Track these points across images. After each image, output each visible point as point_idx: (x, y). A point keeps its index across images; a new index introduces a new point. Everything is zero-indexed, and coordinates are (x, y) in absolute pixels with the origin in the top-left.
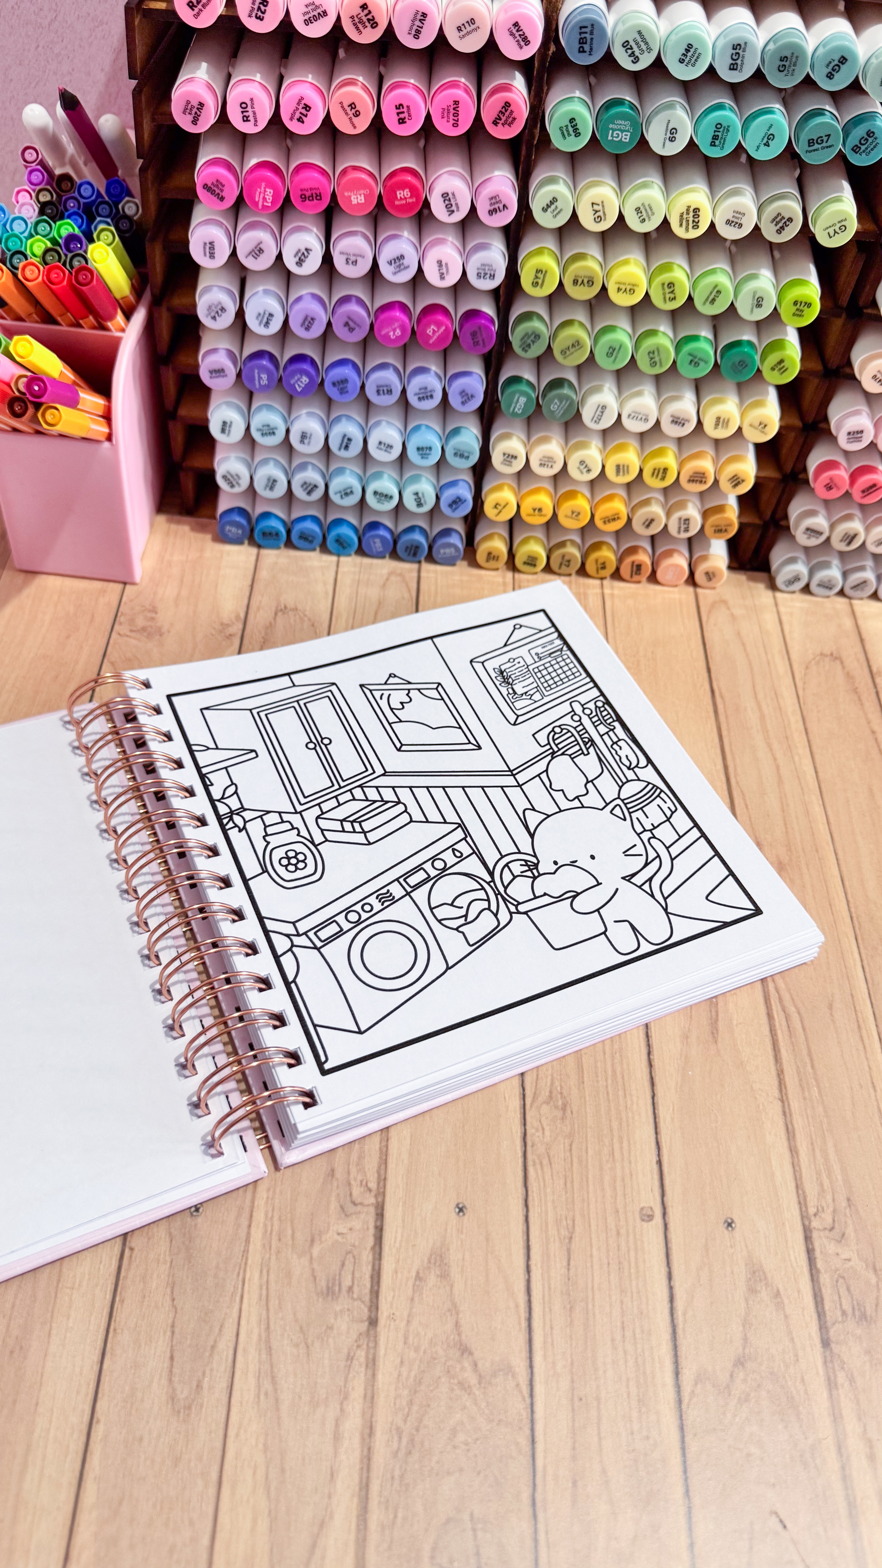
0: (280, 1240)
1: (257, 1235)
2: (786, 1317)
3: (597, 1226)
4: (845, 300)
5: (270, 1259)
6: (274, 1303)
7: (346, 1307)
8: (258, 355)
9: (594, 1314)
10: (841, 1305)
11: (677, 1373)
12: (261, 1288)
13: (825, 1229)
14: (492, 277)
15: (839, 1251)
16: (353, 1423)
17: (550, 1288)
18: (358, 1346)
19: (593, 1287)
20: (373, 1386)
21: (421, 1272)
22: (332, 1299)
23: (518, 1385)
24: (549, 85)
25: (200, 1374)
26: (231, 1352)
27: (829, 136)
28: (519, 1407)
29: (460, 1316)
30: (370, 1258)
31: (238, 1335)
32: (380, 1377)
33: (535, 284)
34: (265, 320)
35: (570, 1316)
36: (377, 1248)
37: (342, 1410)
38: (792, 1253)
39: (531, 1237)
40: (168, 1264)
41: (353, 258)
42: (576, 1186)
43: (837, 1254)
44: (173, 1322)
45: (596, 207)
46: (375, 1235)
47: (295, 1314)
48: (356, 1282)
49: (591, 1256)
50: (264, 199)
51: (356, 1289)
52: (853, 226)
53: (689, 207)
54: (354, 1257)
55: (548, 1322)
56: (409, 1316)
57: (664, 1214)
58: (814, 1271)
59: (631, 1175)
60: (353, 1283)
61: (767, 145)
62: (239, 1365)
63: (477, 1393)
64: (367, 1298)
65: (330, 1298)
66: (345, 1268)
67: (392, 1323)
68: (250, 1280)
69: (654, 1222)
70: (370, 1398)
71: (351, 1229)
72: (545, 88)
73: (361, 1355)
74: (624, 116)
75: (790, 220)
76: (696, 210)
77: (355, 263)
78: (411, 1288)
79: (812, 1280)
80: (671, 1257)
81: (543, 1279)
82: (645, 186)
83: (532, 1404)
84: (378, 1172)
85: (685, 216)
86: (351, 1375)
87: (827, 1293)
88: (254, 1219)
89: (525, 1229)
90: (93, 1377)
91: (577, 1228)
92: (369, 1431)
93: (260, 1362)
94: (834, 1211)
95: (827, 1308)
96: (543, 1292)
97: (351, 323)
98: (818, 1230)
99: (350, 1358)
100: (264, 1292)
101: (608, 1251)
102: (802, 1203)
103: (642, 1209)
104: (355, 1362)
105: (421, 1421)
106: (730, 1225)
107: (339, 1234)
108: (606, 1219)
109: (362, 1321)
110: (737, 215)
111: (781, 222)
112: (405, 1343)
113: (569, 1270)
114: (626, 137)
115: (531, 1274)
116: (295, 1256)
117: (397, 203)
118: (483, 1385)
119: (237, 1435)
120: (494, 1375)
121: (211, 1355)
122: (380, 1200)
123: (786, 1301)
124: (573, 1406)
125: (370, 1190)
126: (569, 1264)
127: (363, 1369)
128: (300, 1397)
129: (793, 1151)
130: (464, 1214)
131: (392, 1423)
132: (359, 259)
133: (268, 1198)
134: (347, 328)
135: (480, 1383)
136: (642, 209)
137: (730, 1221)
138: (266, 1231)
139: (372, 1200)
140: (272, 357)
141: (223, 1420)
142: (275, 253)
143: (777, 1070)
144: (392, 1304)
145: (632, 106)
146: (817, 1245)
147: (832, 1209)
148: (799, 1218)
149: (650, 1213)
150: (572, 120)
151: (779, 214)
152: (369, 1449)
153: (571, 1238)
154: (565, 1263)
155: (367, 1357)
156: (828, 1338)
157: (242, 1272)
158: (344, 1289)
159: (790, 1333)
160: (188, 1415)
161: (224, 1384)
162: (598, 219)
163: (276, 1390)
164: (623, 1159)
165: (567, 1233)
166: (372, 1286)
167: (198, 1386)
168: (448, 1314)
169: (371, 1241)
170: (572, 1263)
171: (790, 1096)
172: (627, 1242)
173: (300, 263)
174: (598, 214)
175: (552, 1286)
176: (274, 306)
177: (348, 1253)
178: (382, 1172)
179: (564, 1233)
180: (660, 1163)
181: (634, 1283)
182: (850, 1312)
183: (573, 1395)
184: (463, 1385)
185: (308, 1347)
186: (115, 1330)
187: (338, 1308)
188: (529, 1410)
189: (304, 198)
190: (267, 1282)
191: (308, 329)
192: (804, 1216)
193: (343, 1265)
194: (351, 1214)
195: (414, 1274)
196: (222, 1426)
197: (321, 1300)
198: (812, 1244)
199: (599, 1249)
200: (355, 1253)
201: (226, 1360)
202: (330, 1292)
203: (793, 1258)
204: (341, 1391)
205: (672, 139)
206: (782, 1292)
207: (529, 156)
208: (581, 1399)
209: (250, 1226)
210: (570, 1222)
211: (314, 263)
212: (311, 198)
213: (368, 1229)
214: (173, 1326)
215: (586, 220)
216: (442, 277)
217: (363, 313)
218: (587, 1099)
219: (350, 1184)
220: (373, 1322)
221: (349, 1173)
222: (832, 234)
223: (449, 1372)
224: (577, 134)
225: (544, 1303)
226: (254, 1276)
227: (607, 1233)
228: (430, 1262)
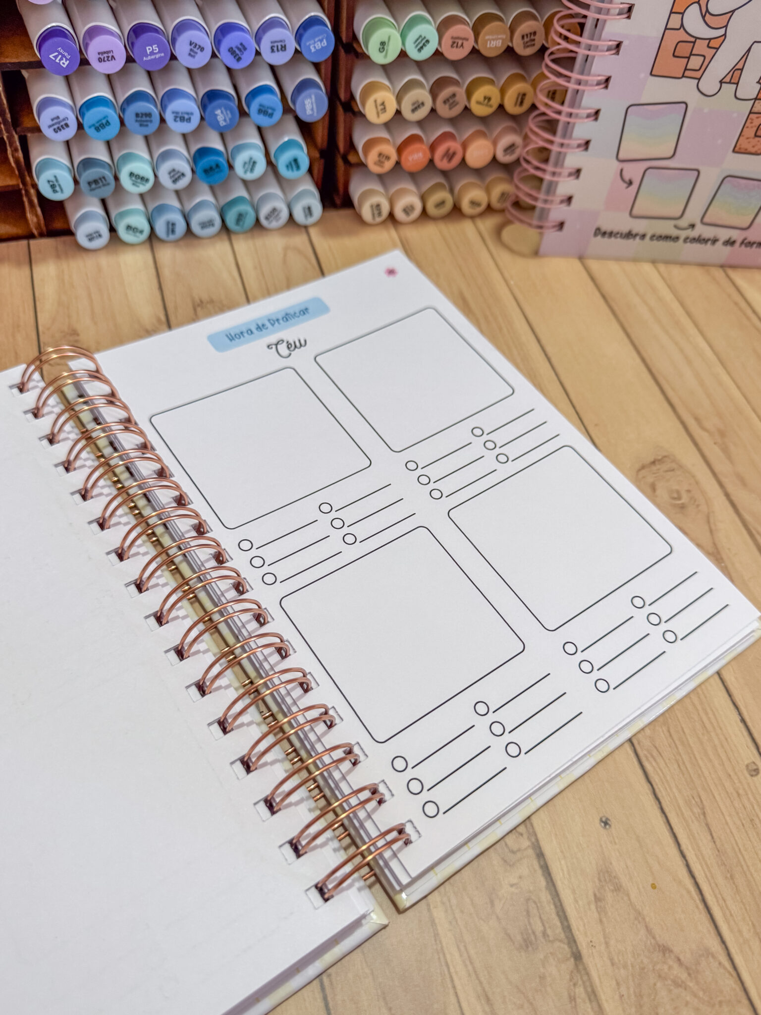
3: (720, 794)
17: (707, 866)
42: (689, 766)
55: (719, 896)
81: (698, 858)
89: (665, 820)
91: (705, 802)
96: (704, 870)
101: (737, 813)
108: (724, 786)
126: (713, 838)
153: (704, 814)
154: (709, 838)
165: (699, 811)
170: (714, 835)
175: (709, 863)
179: (697, 810)
199: (730, 815)
210: (698, 800)
225: (709, 881)
227: (730, 798)
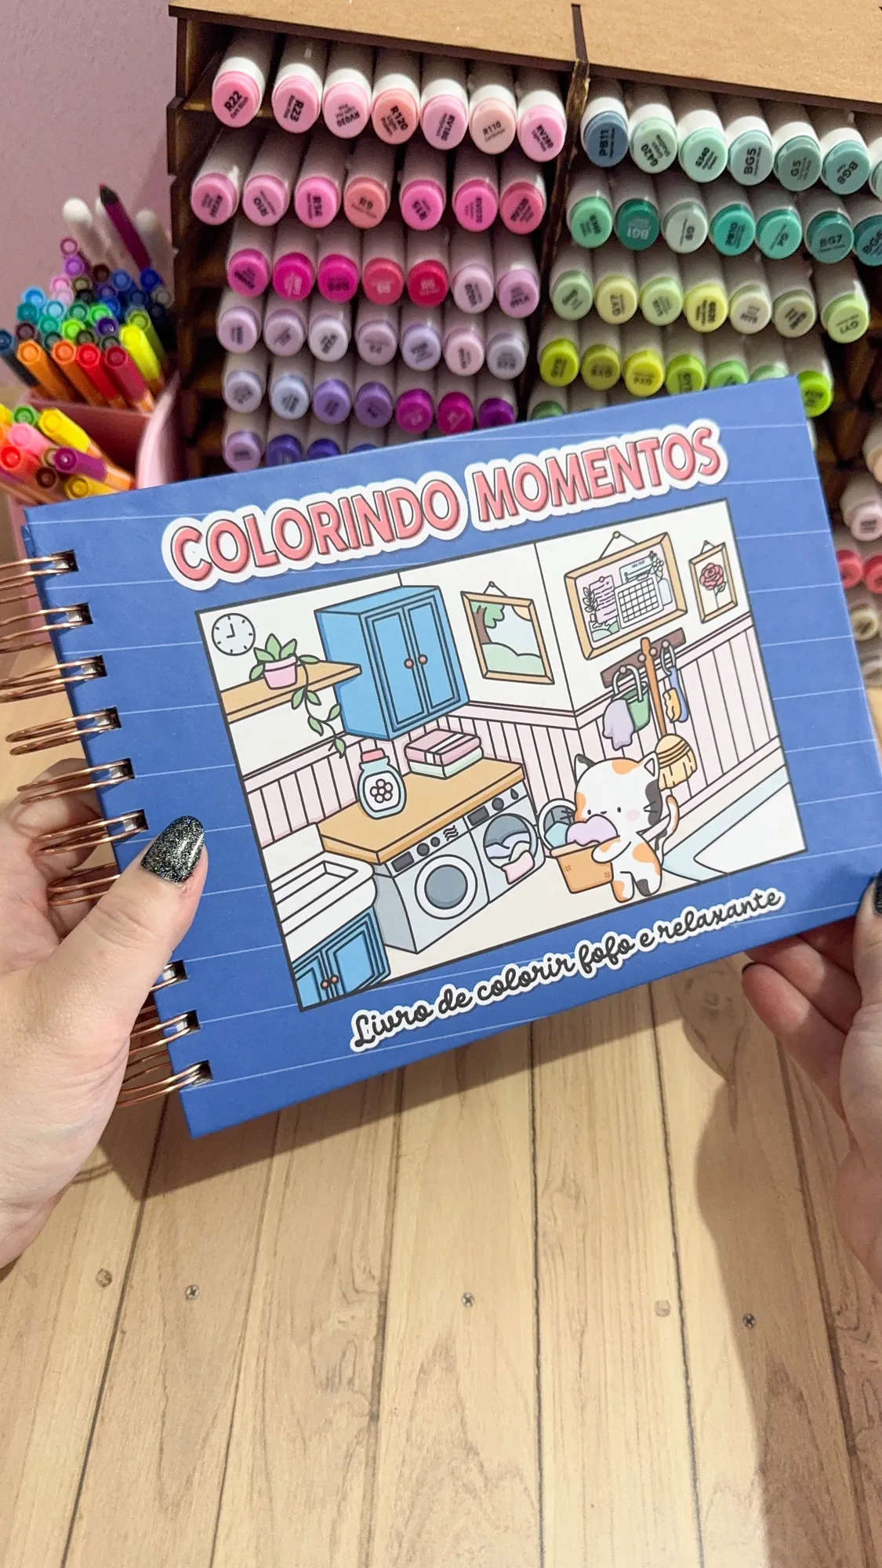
0: (278, 1327)
1: (254, 1321)
2: (809, 1422)
4: (857, 394)
5: (267, 1347)
6: (270, 1394)
7: (346, 1400)
8: (284, 438)
9: (607, 1415)
10: (867, 1410)
11: (695, 1480)
12: (257, 1378)
13: (849, 1328)
14: (513, 366)
15: (864, 1351)
16: (350, 1528)
18: (358, 1443)
19: (606, 1384)
20: (373, 1487)
21: (425, 1365)
22: (332, 1390)
23: (526, 1489)
24: (571, 184)
25: (192, 1469)
26: (224, 1445)
27: (840, 236)
28: (529, 1514)
29: (466, 1412)
30: (373, 1347)
31: (231, 1426)
32: (380, 1476)
33: (554, 373)
34: (290, 405)
35: (582, 1415)
36: (380, 1338)
37: (339, 1511)
38: (814, 1353)
39: (541, 1331)
40: (161, 1350)
41: (376, 346)
43: (863, 1356)
44: (164, 1412)
45: (615, 300)
46: (378, 1324)
47: (292, 1406)
48: (357, 1375)
49: (604, 1351)
50: (293, 288)
51: (357, 1381)
52: (865, 323)
53: (705, 302)
54: (356, 1347)
56: (412, 1411)
57: (681, 1309)
58: (839, 1372)
59: (647, 1268)
60: (354, 1374)
61: (781, 243)
62: (230, 1460)
63: (483, 1496)
64: (369, 1390)
65: (329, 1391)
66: (347, 1358)
67: (394, 1419)
68: (245, 1368)
69: (670, 1316)
70: (370, 1499)
71: (353, 1318)
72: (567, 188)
73: (361, 1451)
74: (643, 214)
75: (804, 315)
76: (713, 305)
77: (379, 350)
78: (414, 1381)
79: (837, 1383)
80: (687, 1354)
82: (662, 280)
83: (541, 1511)
84: (383, 1259)
85: (701, 310)
86: (349, 1474)
87: (852, 1396)
88: (251, 1304)
90: (78, 1470)
92: (368, 1536)
93: (254, 1457)
94: (859, 1310)
95: (852, 1412)
97: (373, 410)
98: (842, 1329)
99: (349, 1456)
100: (261, 1382)
102: (825, 1301)
103: (658, 1303)
104: (355, 1460)
105: (423, 1526)
106: (749, 1322)
107: (340, 1322)
109: (362, 1415)
110: (751, 310)
111: (796, 317)
112: (407, 1440)
113: (580, 1366)
114: (645, 234)
115: (541, 1369)
116: (293, 1345)
117: (422, 294)
118: (489, 1487)
119: (228, 1536)
120: (501, 1478)
121: (203, 1448)
122: (384, 1287)
123: (809, 1405)
124: (584, 1511)
125: (374, 1278)
127: (363, 1467)
128: (295, 1496)
129: (815, 1244)
130: (471, 1305)
131: (392, 1528)
132: (384, 347)
133: (267, 1282)
134: (369, 415)
135: (486, 1485)
136: (660, 303)
137: (749, 1317)
138: (264, 1318)
139: (376, 1288)
140: (296, 441)
141: (213, 1520)
142: (301, 338)
143: (798, 1161)
144: (394, 1401)
145: (650, 206)
146: (841, 1344)
147: (855, 1307)
148: (822, 1315)
149: (666, 1307)
150: (593, 218)
151: (792, 310)
152: (367, 1555)
155: (367, 1456)
156: (855, 1446)
157: (238, 1359)
158: (345, 1380)
159: (814, 1439)
160: (177, 1513)
161: (216, 1481)
162: (617, 311)
163: (270, 1489)
164: (638, 1251)
166: (373, 1378)
167: (187, 1482)
168: (454, 1410)
169: (373, 1331)
171: (811, 1188)
172: (642, 1337)
173: (326, 349)
174: (617, 307)
176: (298, 388)
177: (349, 1342)
178: (387, 1259)
180: (676, 1255)
181: (649, 1382)
182: (877, 1418)
183: (584, 1501)
184: (469, 1489)
185: (305, 1442)
186: (102, 1419)
187: (338, 1402)
188: (538, 1517)
189: (331, 287)
190: (264, 1371)
191: (331, 413)
192: (827, 1315)
193: (344, 1354)
194: (353, 1302)
195: (419, 1367)
196: (212, 1526)
197: (319, 1391)
198: (836, 1343)
200: (357, 1342)
201: (219, 1455)
202: (330, 1383)
203: (815, 1357)
204: (338, 1491)
205: (689, 237)
206: (805, 1394)
207: (550, 252)
208: (593, 1506)
209: (247, 1311)
211: (339, 349)
212: (339, 287)
213: (371, 1318)
214: (163, 1416)
215: (606, 311)
216: (464, 365)
217: (386, 399)
218: (602, 1186)
219: (352, 1270)
220: (374, 1417)
221: (351, 1259)
222: (844, 328)
223: (453, 1473)
224: (597, 229)
226: (250, 1362)
228: (434, 1354)
